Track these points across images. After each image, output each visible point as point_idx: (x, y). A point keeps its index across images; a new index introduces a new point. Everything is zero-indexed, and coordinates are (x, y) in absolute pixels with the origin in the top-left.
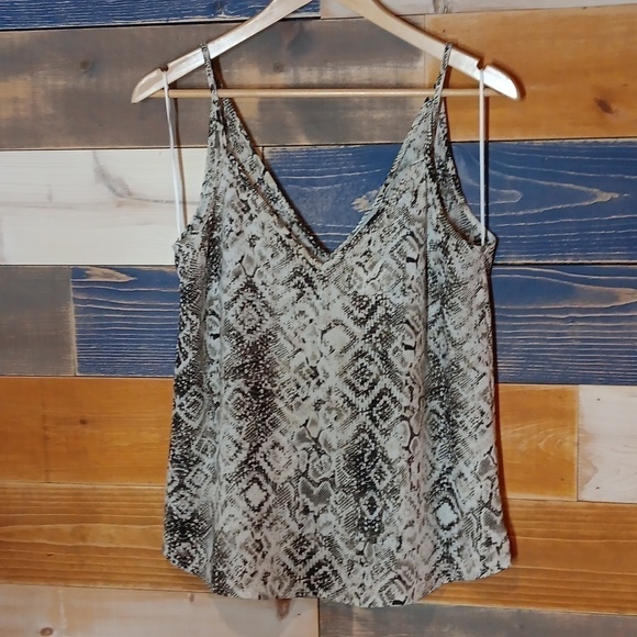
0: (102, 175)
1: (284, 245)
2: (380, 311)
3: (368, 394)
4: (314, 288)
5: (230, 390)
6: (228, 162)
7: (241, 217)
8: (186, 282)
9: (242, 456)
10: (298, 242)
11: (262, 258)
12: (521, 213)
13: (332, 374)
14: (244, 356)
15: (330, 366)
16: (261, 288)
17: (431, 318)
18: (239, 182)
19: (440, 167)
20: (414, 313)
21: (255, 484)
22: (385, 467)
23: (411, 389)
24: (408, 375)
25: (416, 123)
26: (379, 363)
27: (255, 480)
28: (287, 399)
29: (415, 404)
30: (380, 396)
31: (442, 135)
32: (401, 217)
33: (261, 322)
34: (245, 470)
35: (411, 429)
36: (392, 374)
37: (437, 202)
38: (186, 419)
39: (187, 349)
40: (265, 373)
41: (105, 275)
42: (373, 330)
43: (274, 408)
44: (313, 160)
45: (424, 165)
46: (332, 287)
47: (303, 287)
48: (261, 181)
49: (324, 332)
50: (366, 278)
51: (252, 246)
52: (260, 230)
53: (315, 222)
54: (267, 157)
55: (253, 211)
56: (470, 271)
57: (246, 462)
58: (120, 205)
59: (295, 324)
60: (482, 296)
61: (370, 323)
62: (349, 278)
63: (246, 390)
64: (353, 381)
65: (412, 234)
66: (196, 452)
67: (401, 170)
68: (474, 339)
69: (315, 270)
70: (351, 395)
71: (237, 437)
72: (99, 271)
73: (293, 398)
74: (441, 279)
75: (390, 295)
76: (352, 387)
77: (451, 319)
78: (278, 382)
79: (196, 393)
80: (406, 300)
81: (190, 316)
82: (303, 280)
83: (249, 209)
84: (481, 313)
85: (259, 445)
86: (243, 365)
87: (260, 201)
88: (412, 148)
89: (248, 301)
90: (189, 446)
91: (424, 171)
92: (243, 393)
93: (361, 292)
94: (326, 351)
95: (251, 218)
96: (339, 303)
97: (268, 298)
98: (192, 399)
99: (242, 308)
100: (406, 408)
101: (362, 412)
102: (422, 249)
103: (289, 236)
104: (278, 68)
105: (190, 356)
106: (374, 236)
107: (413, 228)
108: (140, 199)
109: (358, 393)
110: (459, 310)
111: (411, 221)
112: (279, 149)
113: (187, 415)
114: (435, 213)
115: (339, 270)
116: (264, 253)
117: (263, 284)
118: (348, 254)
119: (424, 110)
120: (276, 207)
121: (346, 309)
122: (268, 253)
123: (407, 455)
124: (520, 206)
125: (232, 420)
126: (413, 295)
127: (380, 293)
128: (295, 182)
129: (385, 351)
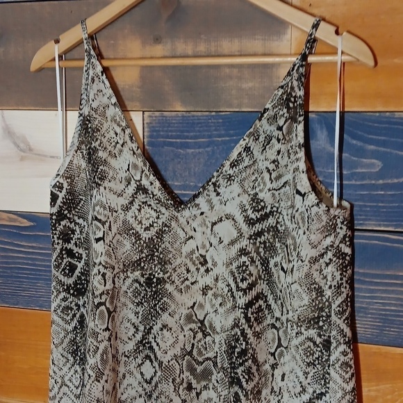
35: (279, 339)
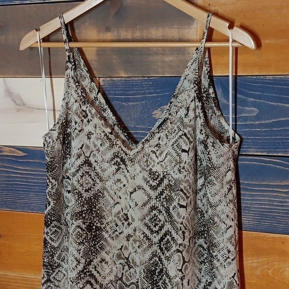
0: (9, 93)
1: (108, 138)
2: (166, 182)
3: (158, 233)
4: (126, 165)
5: (74, 226)
6: (75, 87)
7: (82, 121)
8: (48, 159)
9: (80, 267)
10: (117, 136)
11: (95, 146)
12: (258, 122)
13: (136, 219)
14: (83, 206)
15: (136, 214)
16: (94, 164)
17: (199, 187)
18: (81, 100)
19: (205, 92)
20: (186, 185)
21: (88, 285)
22: (167, 281)
23: (184, 233)
24: (182, 223)
25: (190, 64)
26: (165, 214)
27: (88, 282)
29: (186, 242)
30: (165, 235)
31: (206, 72)
32: (179, 124)
33: (94, 185)
34: (82, 276)
36: (172, 222)
37: (202, 115)
38: (50, 241)
39: (50, 200)
40: (96, 216)
41: (11, 152)
42: (161, 193)
43: (102, 238)
44: (128, 86)
45: (193, 91)
46: (137, 165)
47: (119, 164)
48: (96, 98)
49: (131, 193)
50: (157, 161)
51: (89, 138)
52: (94, 129)
53: (129, 124)
54: (102, 83)
55: (89, 117)
56: (222, 160)
57: (82, 271)
58: (18, 110)
59: (115, 187)
60: (230, 176)
61: (160, 189)
62: (147, 161)
63: (84, 227)
64: (150, 224)
65: (185, 135)
66: (57, 261)
67: (181, 93)
68: (224, 203)
69: (126, 154)
70: (148, 232)
71: (77, 255)
72: (7, 149)
73: (114, 233)
74: (204, 163)
75: (171, 172)
76: (149, 228)
77: (210, 190)
78: (104, 221)
79: (56, 226)
80: (181, 176)
81: (51, 180)
82: (119, 160)
83: (87, 116)
84: (229, 187)
85: (91, 261)
86: (82, 211)
87: (94, 111)
88: (187, 80)
89: (86, 172)
90: (53, 257)
91: (193, 94)
92: (82, 229)
93: (154, 170)
94: (133, 205)
95: (88, 121)
96: (141, 175)
97: (99, 171)
98: (54, 230)
99: (82, 177)
100: (180, 245)
101: (155, 244)
102: (192, 144)
103: (111, 133)
104: (108, 29)
105: (52, 204)
106: (162, 135)
107: (186, 131)
108: (30, 108)
109: (152, 232)
110: (214, 184)
111: (185, 126)
112: (108, 79)
113: (51, 239)
114: (200, 121)
115: (141, 155)
116: (96, 143)
117: (96, 161)
118: (146, 145)
119: (195, 56)
120: (105, 115)
121: (145, 179)
122: (98, 143)
123: (180, 275)
124: (257, 118)
125: (74, 245)
126: (185, 173)
127: (166, 170)
128: (118, 99)
129: (168, 207)
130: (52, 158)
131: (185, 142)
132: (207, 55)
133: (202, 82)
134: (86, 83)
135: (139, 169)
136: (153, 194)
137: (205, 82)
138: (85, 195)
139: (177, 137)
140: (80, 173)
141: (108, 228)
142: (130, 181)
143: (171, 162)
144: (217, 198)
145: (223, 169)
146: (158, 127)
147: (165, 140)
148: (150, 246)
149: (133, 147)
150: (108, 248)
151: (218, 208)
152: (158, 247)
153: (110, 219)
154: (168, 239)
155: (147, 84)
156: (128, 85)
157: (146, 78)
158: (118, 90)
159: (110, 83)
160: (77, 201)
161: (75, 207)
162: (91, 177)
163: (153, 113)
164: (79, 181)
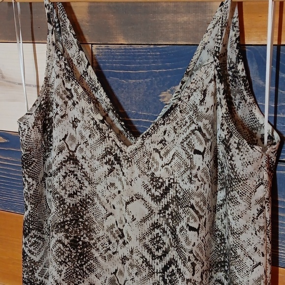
1: (99, 128)
2: (172, 192)
3: (161, 259)
4: (121, 166)
6: (56, 57)
7: (66, 103)
8: (23, 152)
11: (82, 137)
14: (66, 215)
16: (82, 161)
17: (219, 202)
18: (64, 74)
19: (231, 68)
24: (191, 252)
25: (211, 26)
28: (102, 251)
31: (234, 39)
32: (191, 113)
33: (81, 188)
36: (179, 249)
37: (224, 102)
39: (27, 203)
40: (84, 229)
43: (91, 256)
44: (129, 57)
45: (213, 66)
46: (135, 167)
47: (113, 164)
48: (86, 73)
49: (127, 203)
50: (161, 163)
51: (75, 127)
52: (80, 115)
53: (130, 109)
55: (75, 98)
56: (250, 169)
59: (107, 193)
60: (262, 192)
61: (164, 201)
62: (148, 162)
64: (151, 246)
65: (200, 129)
67: (197, 69)
68: (251, 230)
69: (121, 151)
70: (148, 257)
71: (57, 277)
73: (106, 251)
75: (179, 180)
76: (150, 251)
79: (35, 236)
81: (27, 179)
82: (112, 158)
83: (72, 96)
86: (64, 222)
88: (206, 50)
89: (70, 171)
90: (33, 274)
91: (213, 72)
92: (63, 244)
93: (157, 174)
95: (74, 104)
96: (140, 181)
97: (88, 170)
98: (33, 240)
99: (64, 177)
101: (157, 273)
103: (102, 121)
105: (29, 208)
106: (168, 127)
107: (201, 124)
108: (9, 82)
109: (154, 257)
110: (237, 203)
111: (200, 117)
116: (84, 133)
117: (83, 158)
118: (147, 141)
119: (219, 14)
120: (97, 96)
121: (146, 187)
122: (86, 133)
125: (54, 264)
127: (172, 177)
128: (115, 75)
129: (174, 227)
130: (28, 151)
131: (199, 140)
132: (236, 14)
133: (228, 54)
134: (73, 51)
135: (137, 172)
136: (156, 207)
137: (232, 54)
138: (68, 201)
139: (189, 131)
140: (62, 172)
141: (99, 245)
142: (125, 186)
143: (180, 167)
144: (242, 222)
145: (252, 183)
146: (163, 117)
147: (173, 134)
148: (151, 274)
149: (132, 141)
150: (98, 271)
151: (242, 237)
152: (161, 278)
153: (101, 234)
154: (173, 270)
155: (153, 55)
156: (129, 55)
157: (152, 46)
158: (115, 63)
159: (105, 52)
160: (57, 208)
161: (56, 216)
162: (76, 178)
163: (160, 96)
164: (60, 183)
